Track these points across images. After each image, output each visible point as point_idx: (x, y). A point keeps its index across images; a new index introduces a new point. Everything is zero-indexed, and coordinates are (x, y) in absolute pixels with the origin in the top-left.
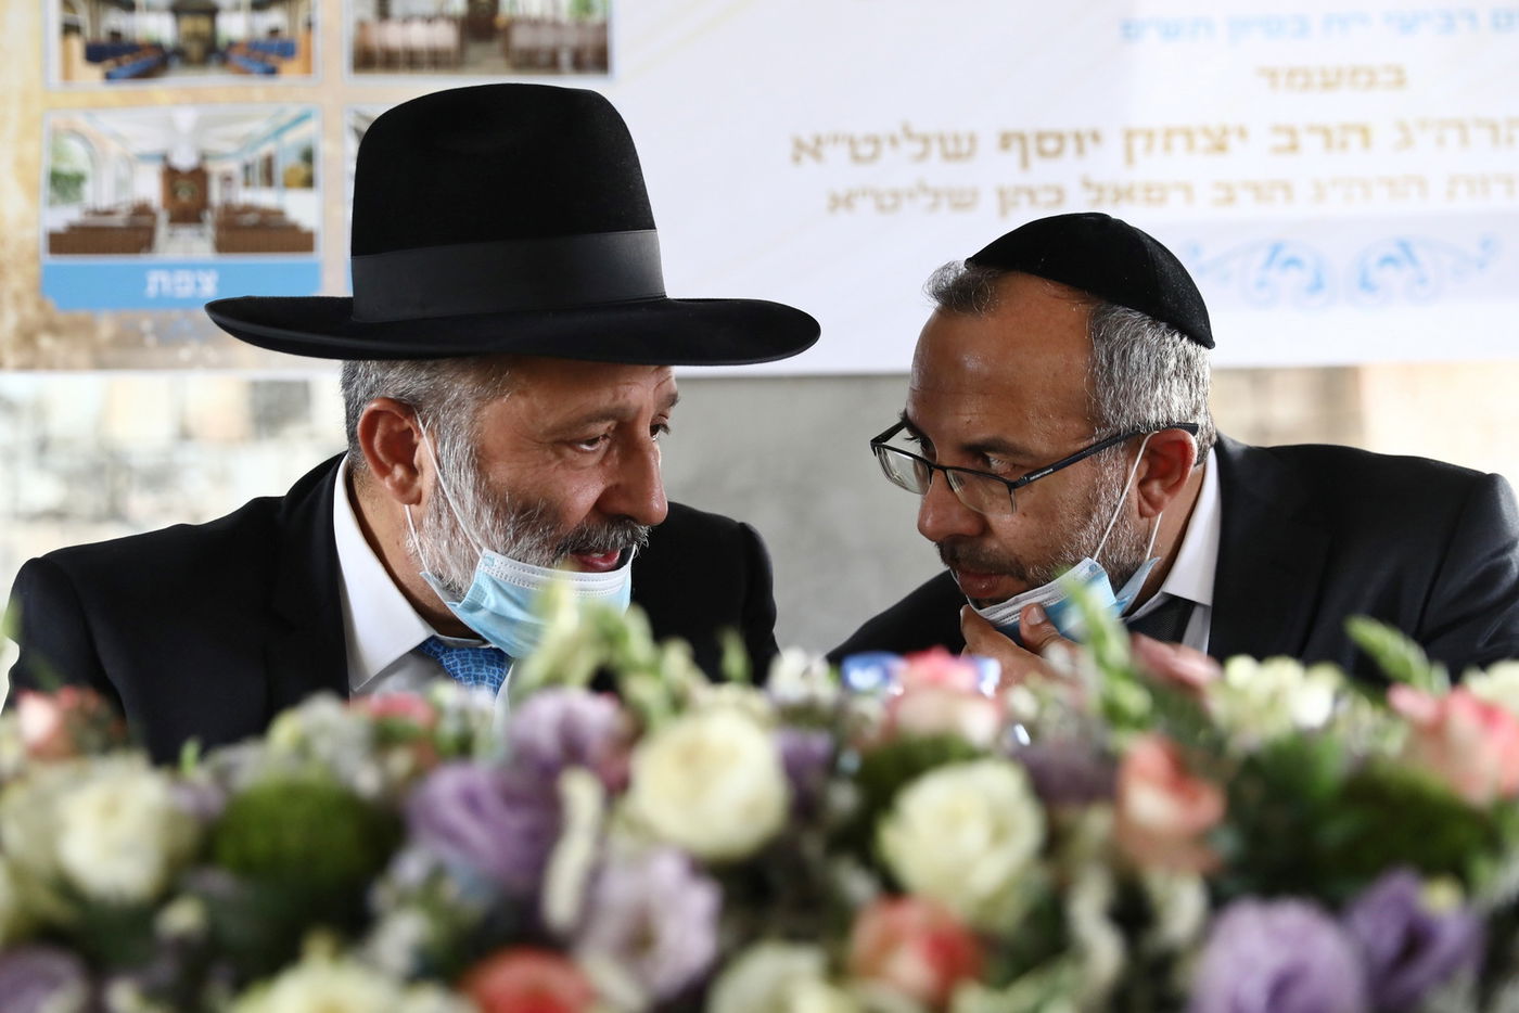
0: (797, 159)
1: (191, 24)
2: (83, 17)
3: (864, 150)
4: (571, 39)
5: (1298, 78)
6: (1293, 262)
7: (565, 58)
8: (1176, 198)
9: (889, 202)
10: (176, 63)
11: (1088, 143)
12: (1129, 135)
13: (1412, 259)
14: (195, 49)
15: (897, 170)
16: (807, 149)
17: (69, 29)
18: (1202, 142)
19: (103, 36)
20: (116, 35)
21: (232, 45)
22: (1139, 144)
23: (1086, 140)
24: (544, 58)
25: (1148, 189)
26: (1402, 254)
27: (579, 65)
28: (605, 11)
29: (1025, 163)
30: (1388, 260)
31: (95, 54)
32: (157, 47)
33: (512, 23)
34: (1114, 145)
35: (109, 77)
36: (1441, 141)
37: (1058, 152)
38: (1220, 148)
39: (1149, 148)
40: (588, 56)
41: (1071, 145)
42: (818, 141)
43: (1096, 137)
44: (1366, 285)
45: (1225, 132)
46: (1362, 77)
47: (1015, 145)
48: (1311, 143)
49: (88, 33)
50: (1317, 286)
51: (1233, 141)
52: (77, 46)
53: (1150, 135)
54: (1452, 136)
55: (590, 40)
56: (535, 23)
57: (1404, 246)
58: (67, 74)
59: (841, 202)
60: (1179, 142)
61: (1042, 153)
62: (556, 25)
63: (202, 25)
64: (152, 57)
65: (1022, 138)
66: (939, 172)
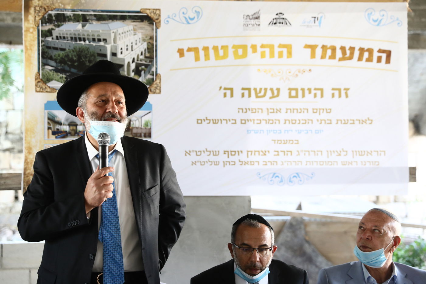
0: (186, 155)
1: (72, 128)
2: (52, 126)
3: (198, 153)
4: (144, 131)
5: (279, 142)
6: (277, 176)
7: (143, 135)
8: (256, 164)
9: (203, 164)
10: (69, 135)
11: (240, 153)
12: (248, 151)
13: (299, 177)
14: (73, 132)
15: (204, 157)
16: (188, 153)
17: (49, 128)
18: (261, 153)
19: (56, 130)
20: (58, 129)
21: (80, 131)
22: (250, 153)
23: (240, 152)
24: (139, 135)
25: (251, 162)
26: (297, 176)
27: (145, 136)
28: (151, 127)
29: (228, 157)
30: (295, 176)
31: (54, 133)
32: (66, 132)
33: (133, 128)
34: (245, 153)
35: (56, 138)
36: (305, 154)
37: (235, 155)
38: (265, 155)
39: (251, 155)
40: (147, 135)
41: (237, 153)
42: (190, 151)
43: (242, 152)
44: (290, 181)
45: (265, 151)
46: (291, 141)
47: (227, 153)
48: (281, 154)
49: (53, 129)
50: (281, 181)
51: (267, 153)
52: (50, 131)
53: (252, 152)
54: (307, 153)
55: (147, 131)
56: (137, 128)
57: (297, 174)
58: (48, 137)
59: (194, 163)
60: (257, 153)
61: (232, 155)
62: (141, 128)
63: (74, 128)
64: (65, 134)
65: (228, 152)
66: (212, 158)
